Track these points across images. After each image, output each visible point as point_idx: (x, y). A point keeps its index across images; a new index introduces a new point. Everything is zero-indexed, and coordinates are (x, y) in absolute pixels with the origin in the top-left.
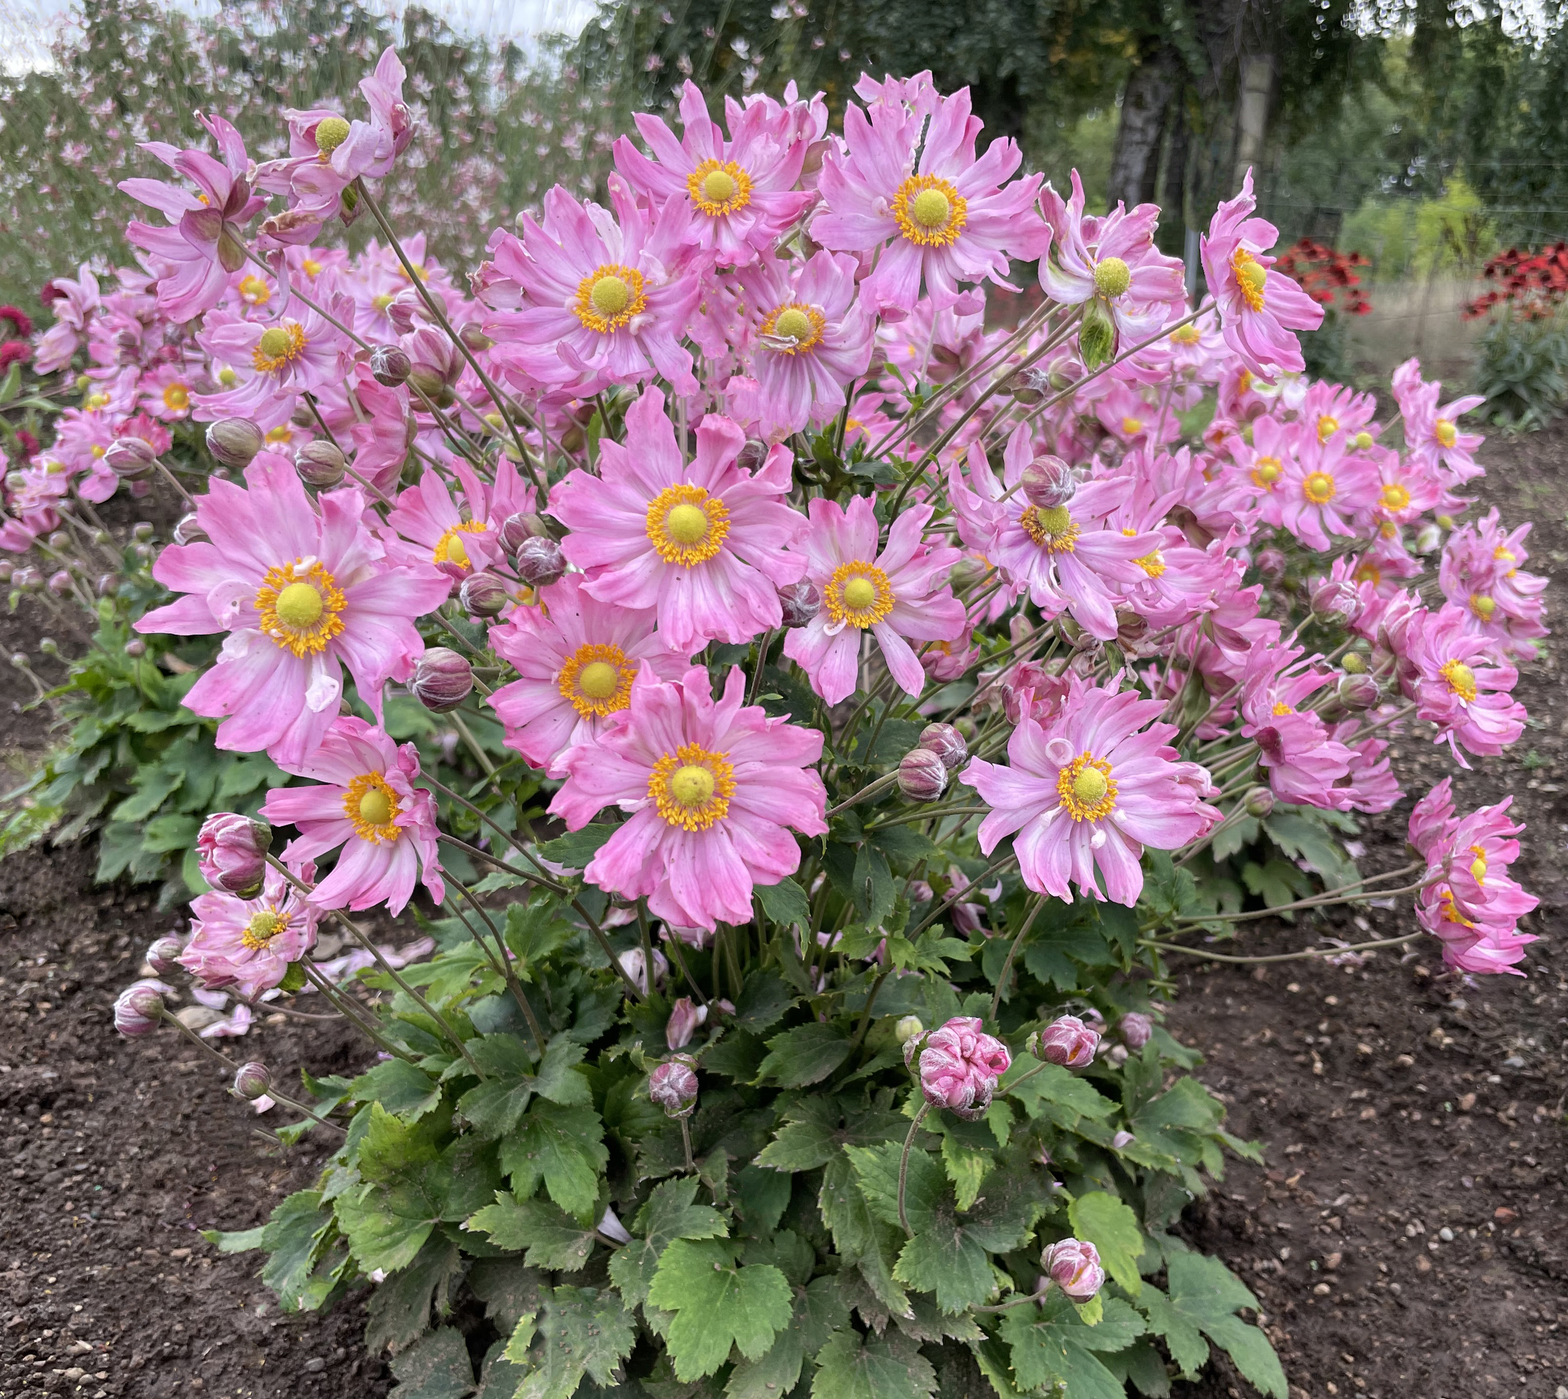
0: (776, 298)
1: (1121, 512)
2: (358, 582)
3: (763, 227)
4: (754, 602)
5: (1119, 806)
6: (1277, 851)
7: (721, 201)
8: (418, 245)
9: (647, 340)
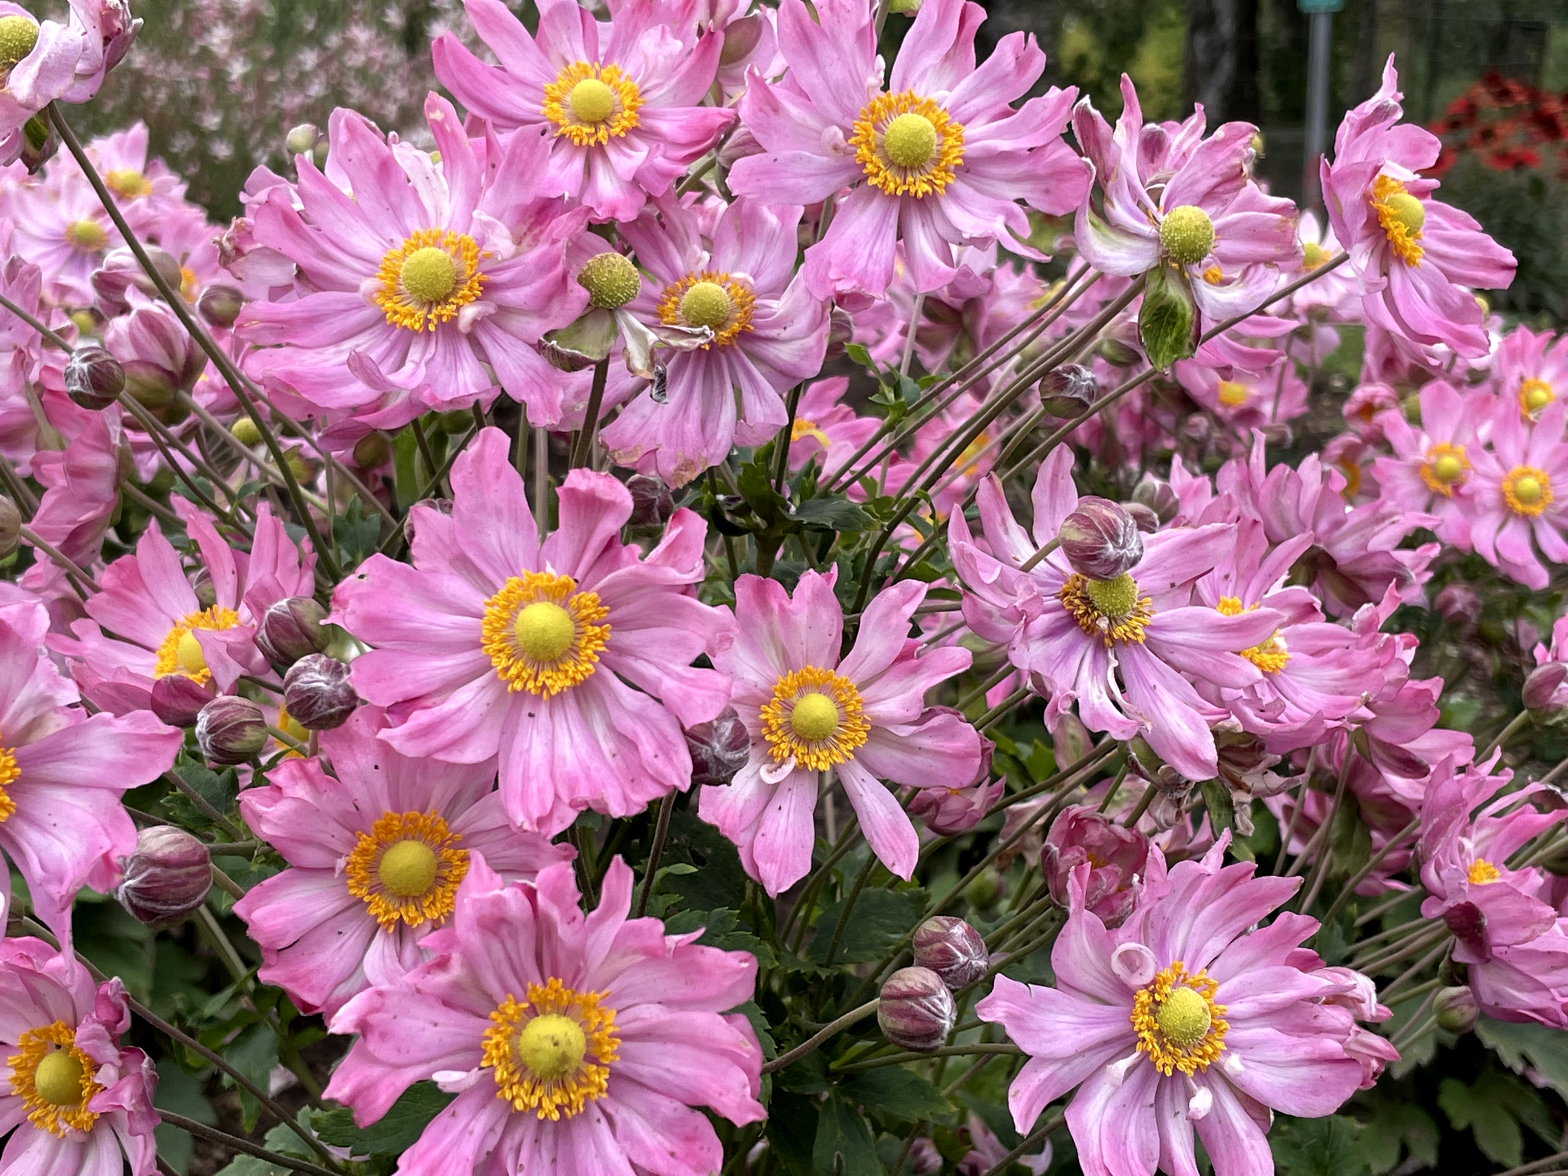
0: (679, 262)
1: (1217, 574)
2: (38, 737)
3: (660, 161)
4: (647, 748)
5: (1232, 1047)
6: (1492, 1058)
7: (595, 124)
8: (136, 141)
9: (485, 340)
